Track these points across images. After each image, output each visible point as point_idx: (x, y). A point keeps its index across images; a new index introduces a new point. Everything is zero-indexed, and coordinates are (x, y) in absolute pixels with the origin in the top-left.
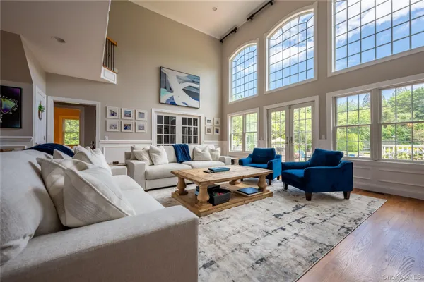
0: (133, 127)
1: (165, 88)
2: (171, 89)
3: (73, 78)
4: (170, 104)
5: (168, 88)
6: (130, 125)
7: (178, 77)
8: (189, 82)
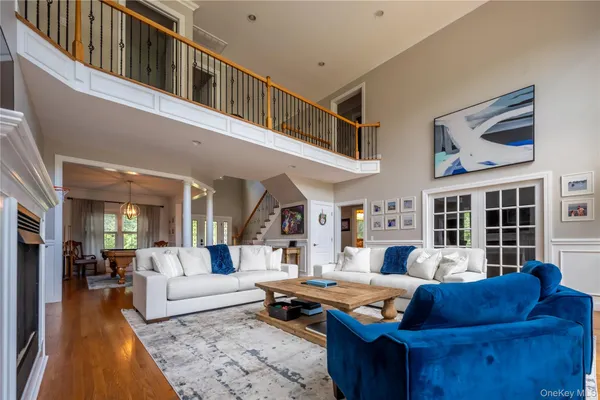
0: (397, 221)
1: (444, 150)
2: (454, 147)
3: (351, 181)
4: (453, 174)
5: (449, 148)
6: (394, 220)
7: (469, 119)
8: (501, 112)
